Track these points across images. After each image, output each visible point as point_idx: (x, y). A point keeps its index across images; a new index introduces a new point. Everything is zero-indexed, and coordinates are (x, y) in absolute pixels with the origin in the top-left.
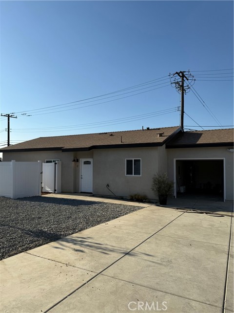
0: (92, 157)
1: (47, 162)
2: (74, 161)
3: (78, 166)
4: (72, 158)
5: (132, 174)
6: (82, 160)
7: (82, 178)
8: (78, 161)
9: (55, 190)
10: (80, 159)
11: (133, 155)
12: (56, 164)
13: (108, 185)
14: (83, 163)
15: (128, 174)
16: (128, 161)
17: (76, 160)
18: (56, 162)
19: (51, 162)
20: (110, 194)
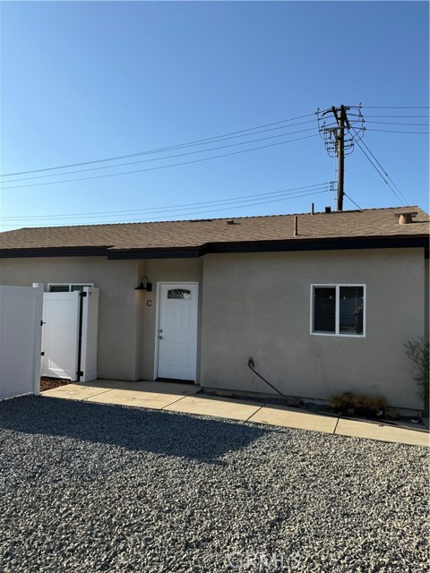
0: (199, 278)
1: (53, 289)
2: (141, 287)
3: (149, 303)
4: (135, 280)
5: (333, 330)
6: (163, 287)
7: (161, 338)
8: (149, 287)
9: (80, 373)
10: (158, 283)
11: (337, 274)
12: (83, 294)
13: (251, 362)
14: (165, 294)
15: (317, 328)
16: (317, 290)
17: (146, 287)
18: (86, 290)
19: (65, 289)
20: (261, 387)
